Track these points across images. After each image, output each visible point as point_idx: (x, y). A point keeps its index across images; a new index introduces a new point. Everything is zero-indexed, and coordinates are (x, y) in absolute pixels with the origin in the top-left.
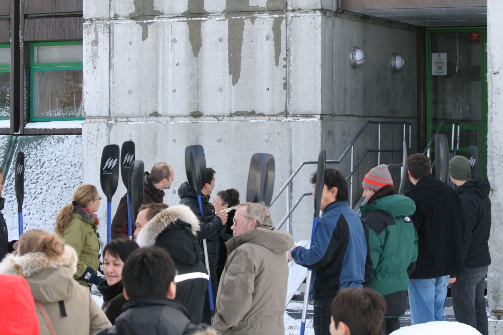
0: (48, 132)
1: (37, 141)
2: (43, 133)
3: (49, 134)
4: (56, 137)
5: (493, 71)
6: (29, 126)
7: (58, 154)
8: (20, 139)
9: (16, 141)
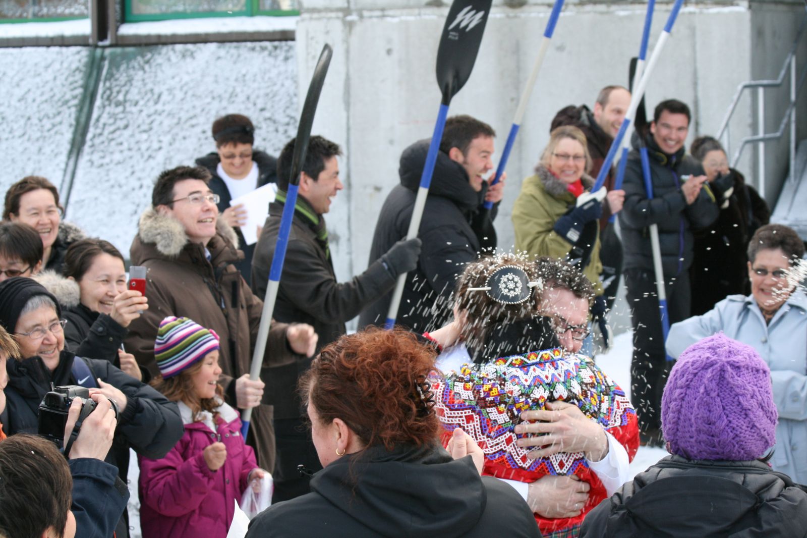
0: (163, 40)
1: (143, 56)
2: (154, 41)
3: (165, 44)
4: (179, 47)
6: (127, 30)
7: (186, 78)
8: (111, 54)
9: (103, 58)
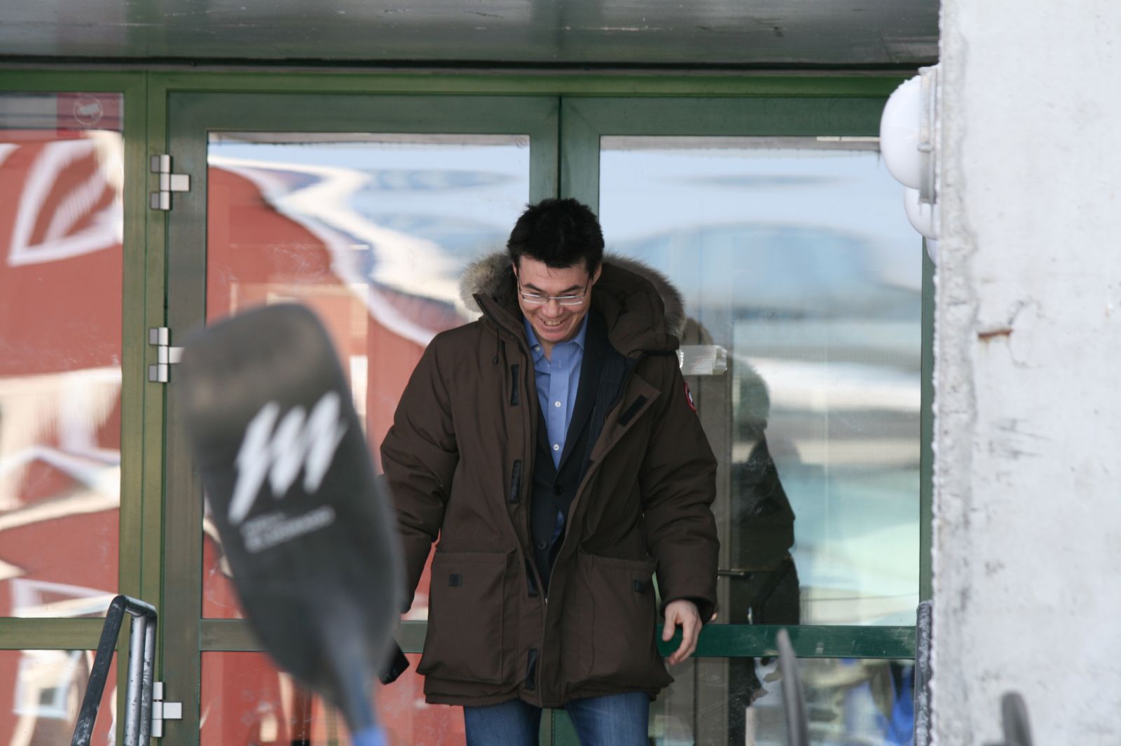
5: (974, 320)
